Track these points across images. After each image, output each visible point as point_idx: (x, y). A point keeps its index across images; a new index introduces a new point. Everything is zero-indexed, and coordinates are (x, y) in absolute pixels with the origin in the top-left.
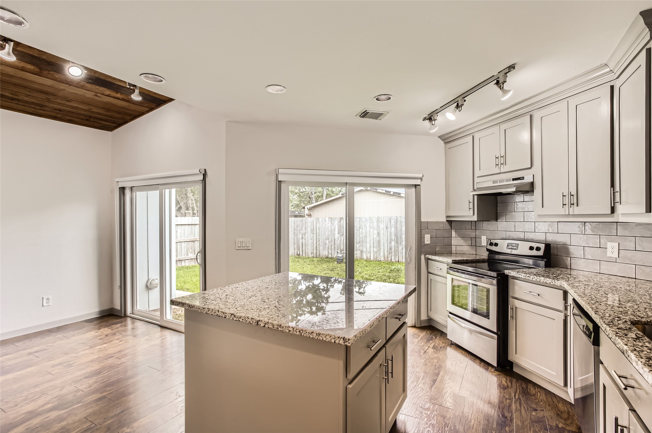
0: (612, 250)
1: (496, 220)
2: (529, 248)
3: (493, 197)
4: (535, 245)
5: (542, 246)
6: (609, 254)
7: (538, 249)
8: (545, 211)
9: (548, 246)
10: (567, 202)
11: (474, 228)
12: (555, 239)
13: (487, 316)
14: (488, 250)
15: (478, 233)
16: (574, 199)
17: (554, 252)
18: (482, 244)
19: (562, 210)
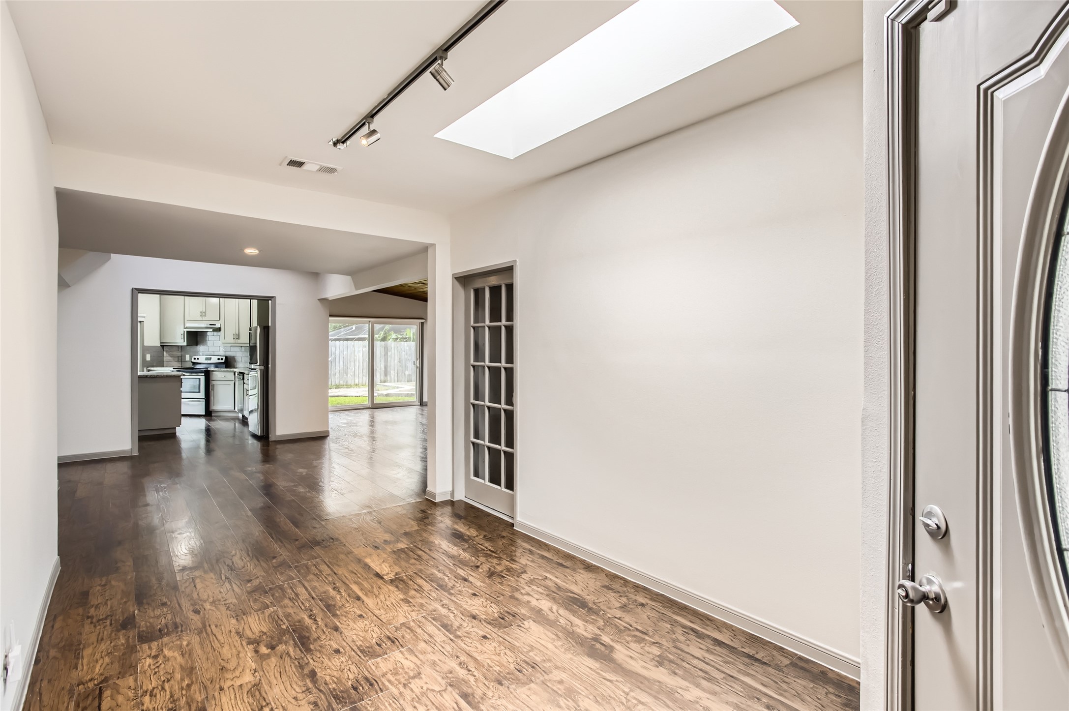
1: (197, 345)
2: (217, 359)
4: (220, 357)
5: (224, 358)
7: (222, 359)
8: (226, 341)
9: (226, 357)
10: (235, 338)
11: (180, 350)
12: (229, 354)
13: (199, 392)
14: (192, 362)
15: (183, 353)
16: (238, 336)
17: (229, 360)
18: (187, 360)
19: (233, 341)
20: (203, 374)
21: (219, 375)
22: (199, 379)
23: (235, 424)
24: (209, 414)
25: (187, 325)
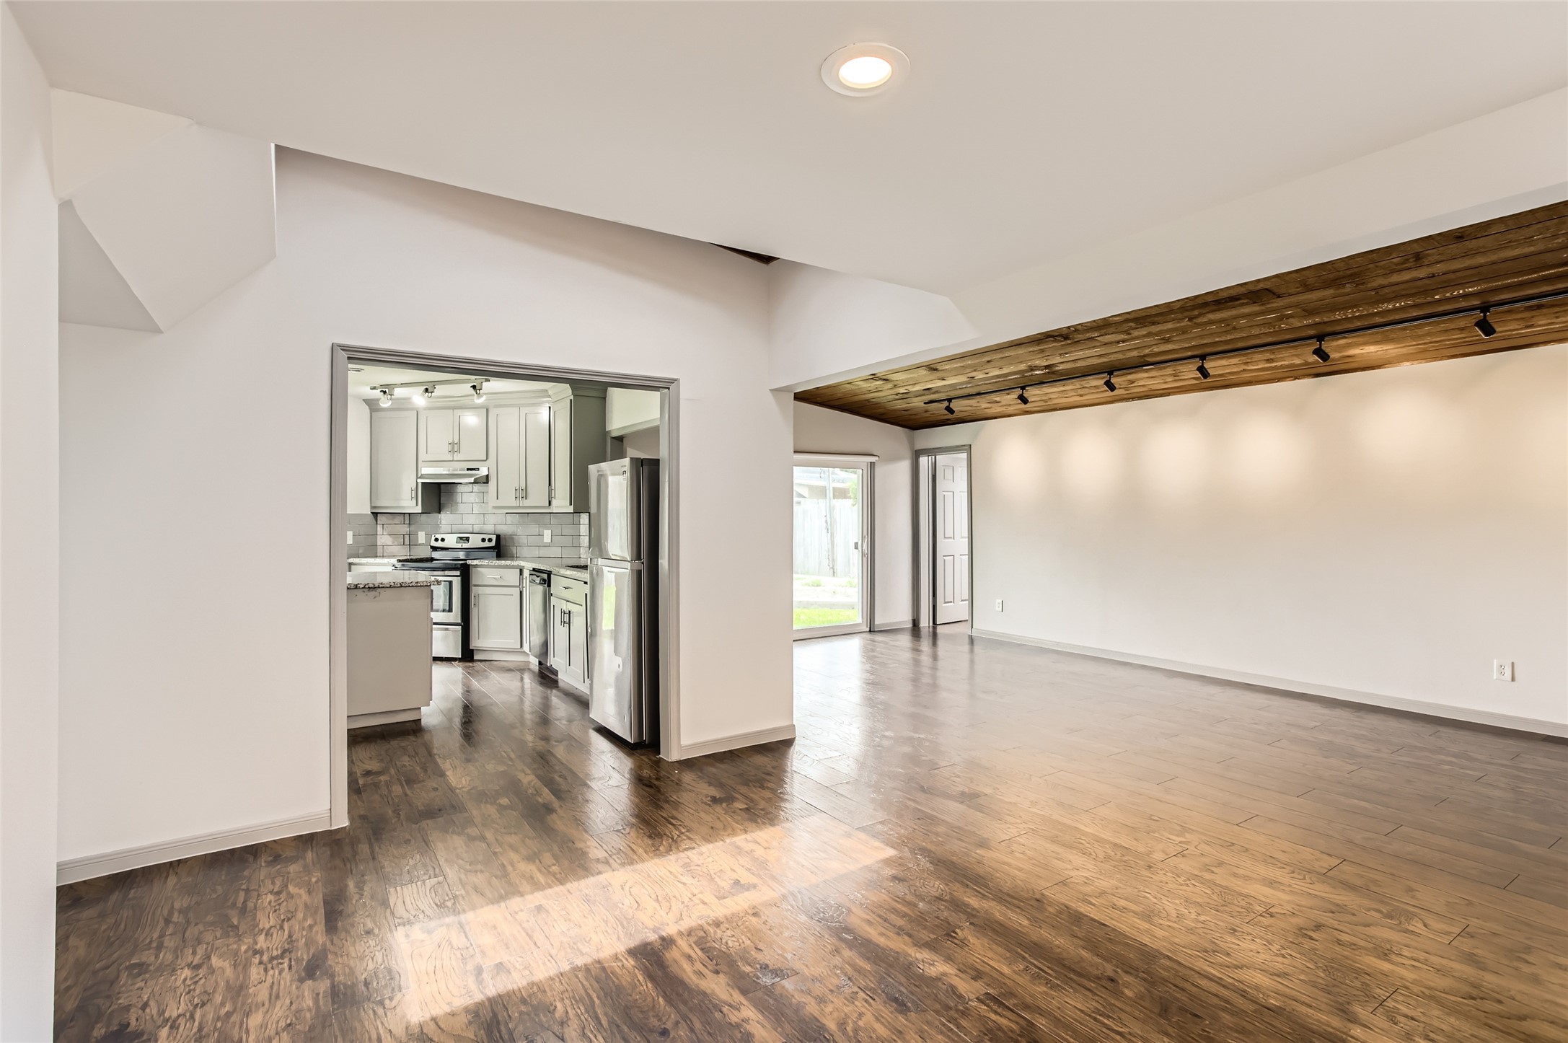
0: (547, 535)
1: (440, 513)
2: (480, 540)
3: (436, 485)
4: (487, 537)
5: (494, 537)
6: (545, 540)
7: (490, 540)
8: (499, 503)
9: (498, 537)
10: (518, 496)
11: (407, 522)
12: (503, 530)
13: (450, 610)
14: (432, 547)
15: (412, 528)
16: (523, 493)
17: (502, 542)
18: (420, 542)
19: (514, 503)
20: (458, 573)
21: (488, 573)
22: (451, 583)
23: (522, 679)
24: (468, 655)
25: (425, 471)
